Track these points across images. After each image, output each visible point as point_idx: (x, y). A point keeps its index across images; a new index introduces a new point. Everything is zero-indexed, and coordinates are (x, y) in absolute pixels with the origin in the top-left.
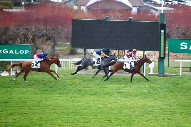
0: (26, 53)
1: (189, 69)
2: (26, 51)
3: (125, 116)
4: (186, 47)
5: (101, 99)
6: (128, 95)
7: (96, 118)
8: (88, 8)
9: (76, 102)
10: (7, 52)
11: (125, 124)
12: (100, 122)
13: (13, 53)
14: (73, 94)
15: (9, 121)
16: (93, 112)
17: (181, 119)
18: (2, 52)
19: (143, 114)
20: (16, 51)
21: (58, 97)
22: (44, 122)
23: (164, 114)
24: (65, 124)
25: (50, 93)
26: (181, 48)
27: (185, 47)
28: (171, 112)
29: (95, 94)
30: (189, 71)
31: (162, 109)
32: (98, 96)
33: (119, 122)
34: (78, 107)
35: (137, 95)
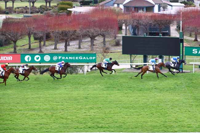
0: (93, 59)
1: (198, 66)
2: (93, 57)
3: (161, 109)
4: (197, 52)
5: (144, 95)
6: (161, 90)
7: (144, 112)
8: (125, 6)
9: (130, 97)
10: (82, 58)
11: (162, 116)
12: (147, 115)
13: (85, 59)
14: (126, 90)
15: (91, 114)
16: (141, 107)
17: (196, 111)
18: (78, 58)
19: (173, 108)
20: (87, 57)
21: (118, 93)
22: (112, 115)
23: (186, 107)
24: (126, 116)
25: (112, 90)
26: (193, 53)
27: (195, 52)
28: (190, 105)
29: (140, 90)
30: (198, 67)
31: (184, 103)
32: (142, 92)
33: (158, 114)
34: (131, 102)
35: (167, 90)
